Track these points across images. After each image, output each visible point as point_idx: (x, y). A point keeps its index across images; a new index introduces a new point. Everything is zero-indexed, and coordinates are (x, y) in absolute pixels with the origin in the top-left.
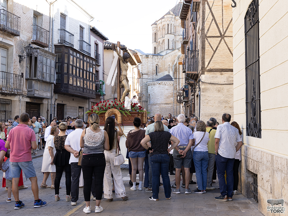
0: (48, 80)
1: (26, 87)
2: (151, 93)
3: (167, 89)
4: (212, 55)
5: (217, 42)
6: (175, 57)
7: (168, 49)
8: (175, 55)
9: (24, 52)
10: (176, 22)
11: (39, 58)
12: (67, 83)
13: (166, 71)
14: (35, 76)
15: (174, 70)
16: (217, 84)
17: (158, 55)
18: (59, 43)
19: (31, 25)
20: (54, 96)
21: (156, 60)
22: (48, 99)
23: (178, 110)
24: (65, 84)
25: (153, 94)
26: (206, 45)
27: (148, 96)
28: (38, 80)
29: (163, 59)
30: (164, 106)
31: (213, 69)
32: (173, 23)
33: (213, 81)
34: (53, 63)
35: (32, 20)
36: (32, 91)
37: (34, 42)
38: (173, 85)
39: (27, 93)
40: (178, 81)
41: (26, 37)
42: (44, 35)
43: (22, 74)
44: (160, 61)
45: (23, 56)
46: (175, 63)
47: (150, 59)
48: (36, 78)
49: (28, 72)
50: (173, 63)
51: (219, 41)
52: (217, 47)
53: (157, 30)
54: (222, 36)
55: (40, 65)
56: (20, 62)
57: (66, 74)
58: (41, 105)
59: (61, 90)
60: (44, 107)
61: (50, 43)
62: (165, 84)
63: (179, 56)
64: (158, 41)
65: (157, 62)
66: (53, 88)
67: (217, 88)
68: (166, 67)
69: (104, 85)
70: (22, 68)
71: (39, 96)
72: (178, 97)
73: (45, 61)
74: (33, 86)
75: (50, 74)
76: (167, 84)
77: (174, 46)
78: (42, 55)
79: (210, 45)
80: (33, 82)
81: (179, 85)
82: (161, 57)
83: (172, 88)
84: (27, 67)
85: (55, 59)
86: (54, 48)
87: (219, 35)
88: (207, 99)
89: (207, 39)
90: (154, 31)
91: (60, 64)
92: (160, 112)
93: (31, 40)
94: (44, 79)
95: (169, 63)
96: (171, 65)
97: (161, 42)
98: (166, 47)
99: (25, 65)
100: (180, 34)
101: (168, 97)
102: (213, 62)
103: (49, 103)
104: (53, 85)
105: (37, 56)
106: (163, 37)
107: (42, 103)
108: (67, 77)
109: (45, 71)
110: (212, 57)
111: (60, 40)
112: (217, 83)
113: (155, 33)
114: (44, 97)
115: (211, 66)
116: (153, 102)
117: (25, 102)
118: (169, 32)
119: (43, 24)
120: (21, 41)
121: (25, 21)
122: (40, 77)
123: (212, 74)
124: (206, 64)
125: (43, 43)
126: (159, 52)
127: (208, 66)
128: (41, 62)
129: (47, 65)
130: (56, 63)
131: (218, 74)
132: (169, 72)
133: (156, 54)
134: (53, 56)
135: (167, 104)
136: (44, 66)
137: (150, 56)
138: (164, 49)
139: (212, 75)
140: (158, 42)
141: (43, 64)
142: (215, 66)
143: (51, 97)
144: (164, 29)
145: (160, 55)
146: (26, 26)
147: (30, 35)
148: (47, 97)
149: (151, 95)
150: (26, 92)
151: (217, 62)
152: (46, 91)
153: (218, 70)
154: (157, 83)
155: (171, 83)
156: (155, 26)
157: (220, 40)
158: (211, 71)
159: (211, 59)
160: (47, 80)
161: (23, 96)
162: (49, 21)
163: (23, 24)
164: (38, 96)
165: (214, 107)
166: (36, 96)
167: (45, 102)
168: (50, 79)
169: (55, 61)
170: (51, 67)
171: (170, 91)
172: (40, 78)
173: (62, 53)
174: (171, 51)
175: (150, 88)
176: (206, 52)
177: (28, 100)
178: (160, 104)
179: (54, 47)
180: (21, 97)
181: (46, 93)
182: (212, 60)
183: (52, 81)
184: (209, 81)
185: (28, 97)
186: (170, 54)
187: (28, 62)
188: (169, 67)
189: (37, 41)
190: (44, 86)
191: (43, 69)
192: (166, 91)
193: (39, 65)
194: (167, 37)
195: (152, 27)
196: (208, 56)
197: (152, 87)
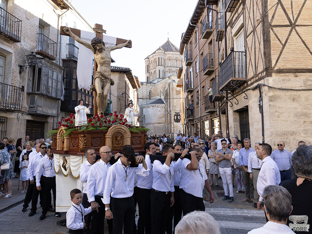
0: (54, 95)
1: (27, 103)
2: (146, 114)
3: (160, 111)
4: (280, 51)
5: (286, 33)
6: (165, 84)
7: (159, 78)
8: (166, 83)
9: (25, 63)
10: (165, 56)
11: (44, 70)
12: (75, 100)
13: (158, 96)
14: (38, 90)
15: (165, 94)
16: (291, 90)
17: (151, 83)
18: (67, 58)
19: (36, 33)
20: (61, 114)
21: (150, 87)
22: (54, 117)
23: (169, 129)
24: (74, 101)
25: (148, 115)
26: (271, 37)
27: (143, 117)
28: (42, 95)
29: (155, 86)
30: (157, 125)
31: (284, 69)
32: (163, 57)
33: (284, 86)
34: (60, 76)
35: (37, 28)
36: (34, 107)
37: (39, 53)
38: (165, 107)
39: (28, 109)
40: (168, 104)
41: (29, 46)
42: (51, 47)
43: (23, 87)
44: (153, 88)
45: (24, 67)
46: (166, 89)
47: (144, 86)
48: (39, 92)
49: (31, 85)
50: (164, 89)
51: (289, 32)
52: (287, 40)
53: (149, 63)
54: (292, 25)
55: (45, 78)
56: (20, 73)
57: (74, 90)
58: (45, 124)
59: (69, 107)
60: (49, 126)
61: (58, 57)
62: (158, 107)
63: (170, 83)
64: (151, 71)
65: (150, 88)
66: (60, 106)
67: (291, 95)
68: (157, 92)
69: (111, 105)
70: (23, 81)
71: (43, 113)
72: (175, 117)
73: (50, 74)
74: (35, 101)
75: (57, 89)
76: (159, 107)
77: (164, 76)
78: (48, 66)
79: (277, 37)
80: (36, 97)
81: (170, 107)
82: (154, 84)
83: (164, 110)
84: (29, 79)
85: (63, 72)
86: (62, 63)
87: (288, 23)
88: (278, 111)
89: (272, 29)
90: (147, 64)
91: (68, 79)
92: (154, 130)
93: (36, 50)
94: (49, 94)
95: (161, 89)
96: (162, 91)
97: (153, 72)
98: (158, 77)
99: (27, 78)
100: (168, 66)
101: (160, 118)
102: (282, 59)
103: (55, 122)
104: (60, 101)
105: (42, 67)
106: (154, 68)
107: (46, 122)
108: (75, 94)
109: (50, 84)
110: (281, 53)
111: (69, 55)
112: (290, 88)
113: (148, 66)
114: (48, 114)
115: (280, 66)
116: (147, 122)
117: (26, 120)
118: (160, 64)
119: (50, 36)
120: (22, 49)
121: (28, 28)
122: (44, 91)
123: (283, 76)
124: (273, 63)
125: (49, 55)
126: (151, 80)
127: (275, 65)
128: (46, 74)
129: (53, 79)
130: (64, 78)
131: (291, 76)
132: (161, 97)
133: (148, 82)
134: (60, 69)
135: (159, 123)
136: (50, 79)
137: (144, 84)
138: (155, 78)
139: (283, 78)
140: (150, 73)
141: (48, 78)
142: (285, 65)
143: (58, 115)
144: (155, 62)
145: (153, 83)
146: (29, 33)
147: (34, 44)
148: (52, 115)
149: (145, 116)
150: (26, 108)
151: (288, 59)
152: (51, 108)
153: (291, 70)
154: (151, 106)
155: (162, 106)
156: (147, 59)
157: (290, 30)
158: (280, 71)
159: (280, 55)
160: (52, 96)
161: (23, 113)
162: (57, 33)
163: (26, 31)
164: (41, 113)
165: (288, 122)
166: (39, 113)
167: (50, 120)
168: (56, 94)
169: (62, 76)
170: (57, 81)
171: (162, 112)
172: (44, 93)
173: (70, 68)
174: (162, 79)
175: (144, 110)
176: (271, 46)
177: (29, 118)
178: (154, 123)
179: (61, 61)
180: (20, 115)
181: (51, 110)
182: (281, 57)
183: (58, 97)
184: (279, 86)
185: (29, 114)
186: (161, 82)
187: (31, 74)
188: (161, 93)
189: (42, 52)
190: (48, 102)
191: (48, 82)
192: (159, 112)
193: (43, 78)
194: (158, 68)
195: (145, 61)
196: (275, 51)
197: (146, 109)
